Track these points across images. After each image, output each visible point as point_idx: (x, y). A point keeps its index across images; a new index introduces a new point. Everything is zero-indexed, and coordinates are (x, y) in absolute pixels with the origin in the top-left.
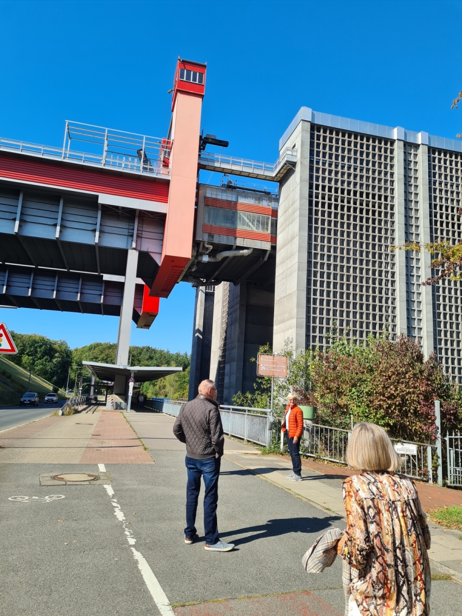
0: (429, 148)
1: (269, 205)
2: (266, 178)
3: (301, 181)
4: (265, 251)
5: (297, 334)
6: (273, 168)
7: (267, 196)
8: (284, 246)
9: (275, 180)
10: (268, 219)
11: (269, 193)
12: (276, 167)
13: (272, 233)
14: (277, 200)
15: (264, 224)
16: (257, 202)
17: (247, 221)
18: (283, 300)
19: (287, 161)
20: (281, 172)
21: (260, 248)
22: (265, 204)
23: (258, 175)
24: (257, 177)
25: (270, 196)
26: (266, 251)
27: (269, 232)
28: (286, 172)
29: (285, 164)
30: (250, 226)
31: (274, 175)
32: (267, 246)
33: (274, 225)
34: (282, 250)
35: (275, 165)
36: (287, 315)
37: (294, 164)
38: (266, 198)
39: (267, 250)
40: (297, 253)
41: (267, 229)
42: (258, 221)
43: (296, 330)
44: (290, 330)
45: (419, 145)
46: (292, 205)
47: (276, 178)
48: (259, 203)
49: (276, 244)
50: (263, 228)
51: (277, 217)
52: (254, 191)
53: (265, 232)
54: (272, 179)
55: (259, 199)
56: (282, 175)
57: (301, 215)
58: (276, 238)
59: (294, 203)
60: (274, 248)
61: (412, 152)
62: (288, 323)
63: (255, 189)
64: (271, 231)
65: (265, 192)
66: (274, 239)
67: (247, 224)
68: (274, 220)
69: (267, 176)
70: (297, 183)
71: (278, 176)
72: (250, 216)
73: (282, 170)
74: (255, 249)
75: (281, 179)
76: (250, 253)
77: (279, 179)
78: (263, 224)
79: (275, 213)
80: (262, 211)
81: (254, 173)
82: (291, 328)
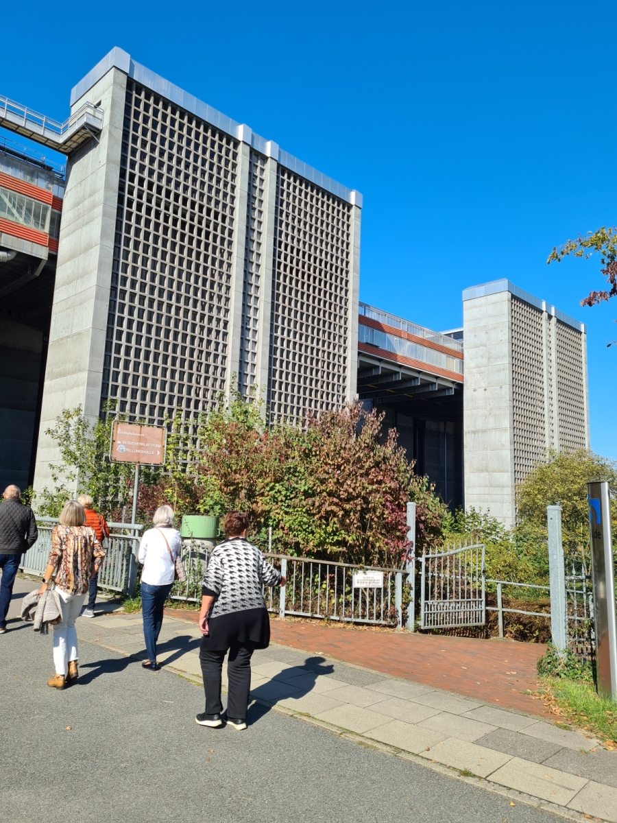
0: (279, 165)
1: (49, 188)
2: (46, 143)
3: (109, 160)
4: (37, 261)
5: (88, 396)
6: (59, 130)
7: (46, 172)
8: (72, 256)
9: (61, 149)
10: (46, 209)
11: (50, 169)
12: (65, 129)
13: (51, 234)
14: (63, 183)
15: (39, 218)
16: (28, 178)
17: (9, 205)
18: (65, 341)
19: (87, 124)
20: (74, 139)
21: (29, 254)
22: (41, 184)
23: (34, 133)
24: (31, 136)
25: (51, 173)
26: (39, 260)
27: (47, 230)
28: (82, 143)
29: (83, 128)
30: (13, 215)
31: (61, 140)
32: (42, 253)
33: (56, 222)
34: (69, 263)
35: (63, 126)
36: (71, 365)
37: (97, 132)
38: (43, 176)
39: (41, 260)
40: (96, 271)
41: (43, 226)
42: (29, 210)
43: (87, 390)
44: (75, 389)
45: (267, 158)
46: (91, 195)
47: (65, 147)
48: (32, 180)
49: (57, 252)
50: (37, 223)
51: (61, 211)
52: (25, 158)
53: (39, 230)
54: (57, 147)
55: (32, 174)
56: (74, 145)
57: (105, 214)
58: (58, 242)
59: (95, 192)
60: (53, 258)
61: (259, 164)
62: (72, 379)
63: (26, 155)
64: (50, 231)
65: (43, 166)
66: (54, 243)
67: (9, 210)
68: (55, 213)
69: (48, 139)
70: (102, 164)
71: (69, 144)
72: (15, 198)
73: (76, 137)
74: (19, 254)
75: (72, 151)
76: (10, 259)
77: (69, 150)
78: (36, 216)
79: (58, 203)
80: (38, 194)
81: (26, 127)
82: (78, 386)
